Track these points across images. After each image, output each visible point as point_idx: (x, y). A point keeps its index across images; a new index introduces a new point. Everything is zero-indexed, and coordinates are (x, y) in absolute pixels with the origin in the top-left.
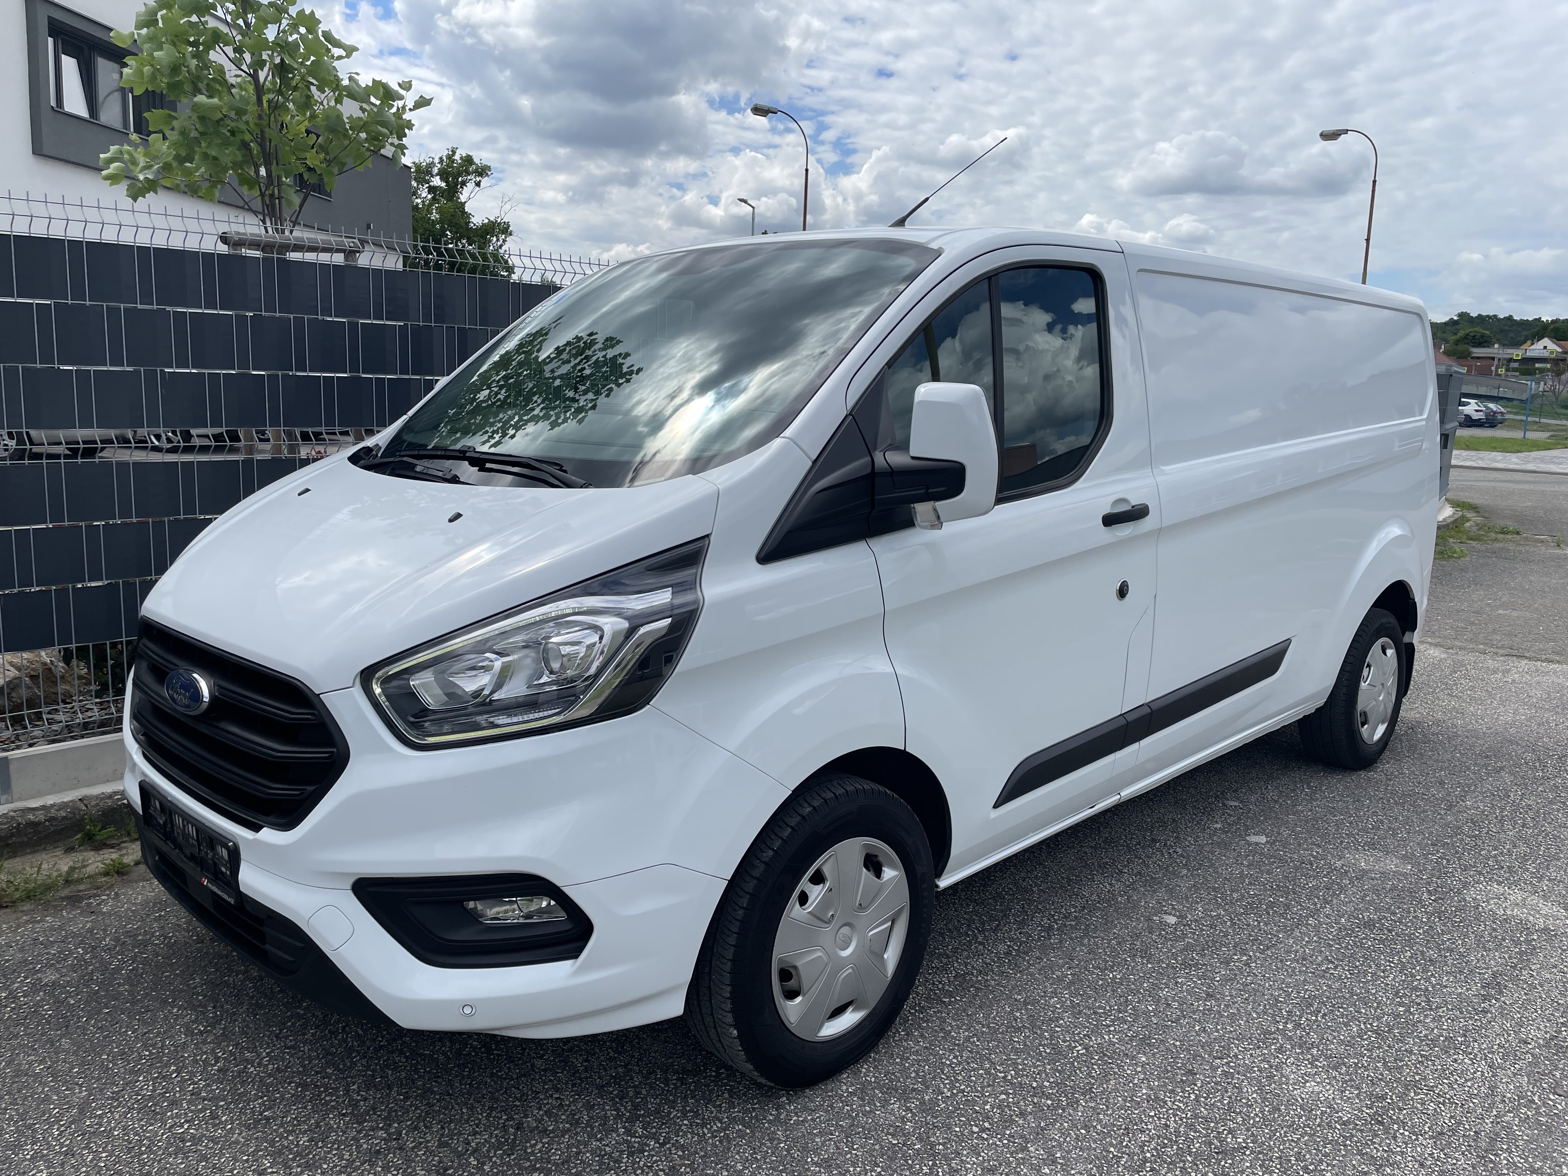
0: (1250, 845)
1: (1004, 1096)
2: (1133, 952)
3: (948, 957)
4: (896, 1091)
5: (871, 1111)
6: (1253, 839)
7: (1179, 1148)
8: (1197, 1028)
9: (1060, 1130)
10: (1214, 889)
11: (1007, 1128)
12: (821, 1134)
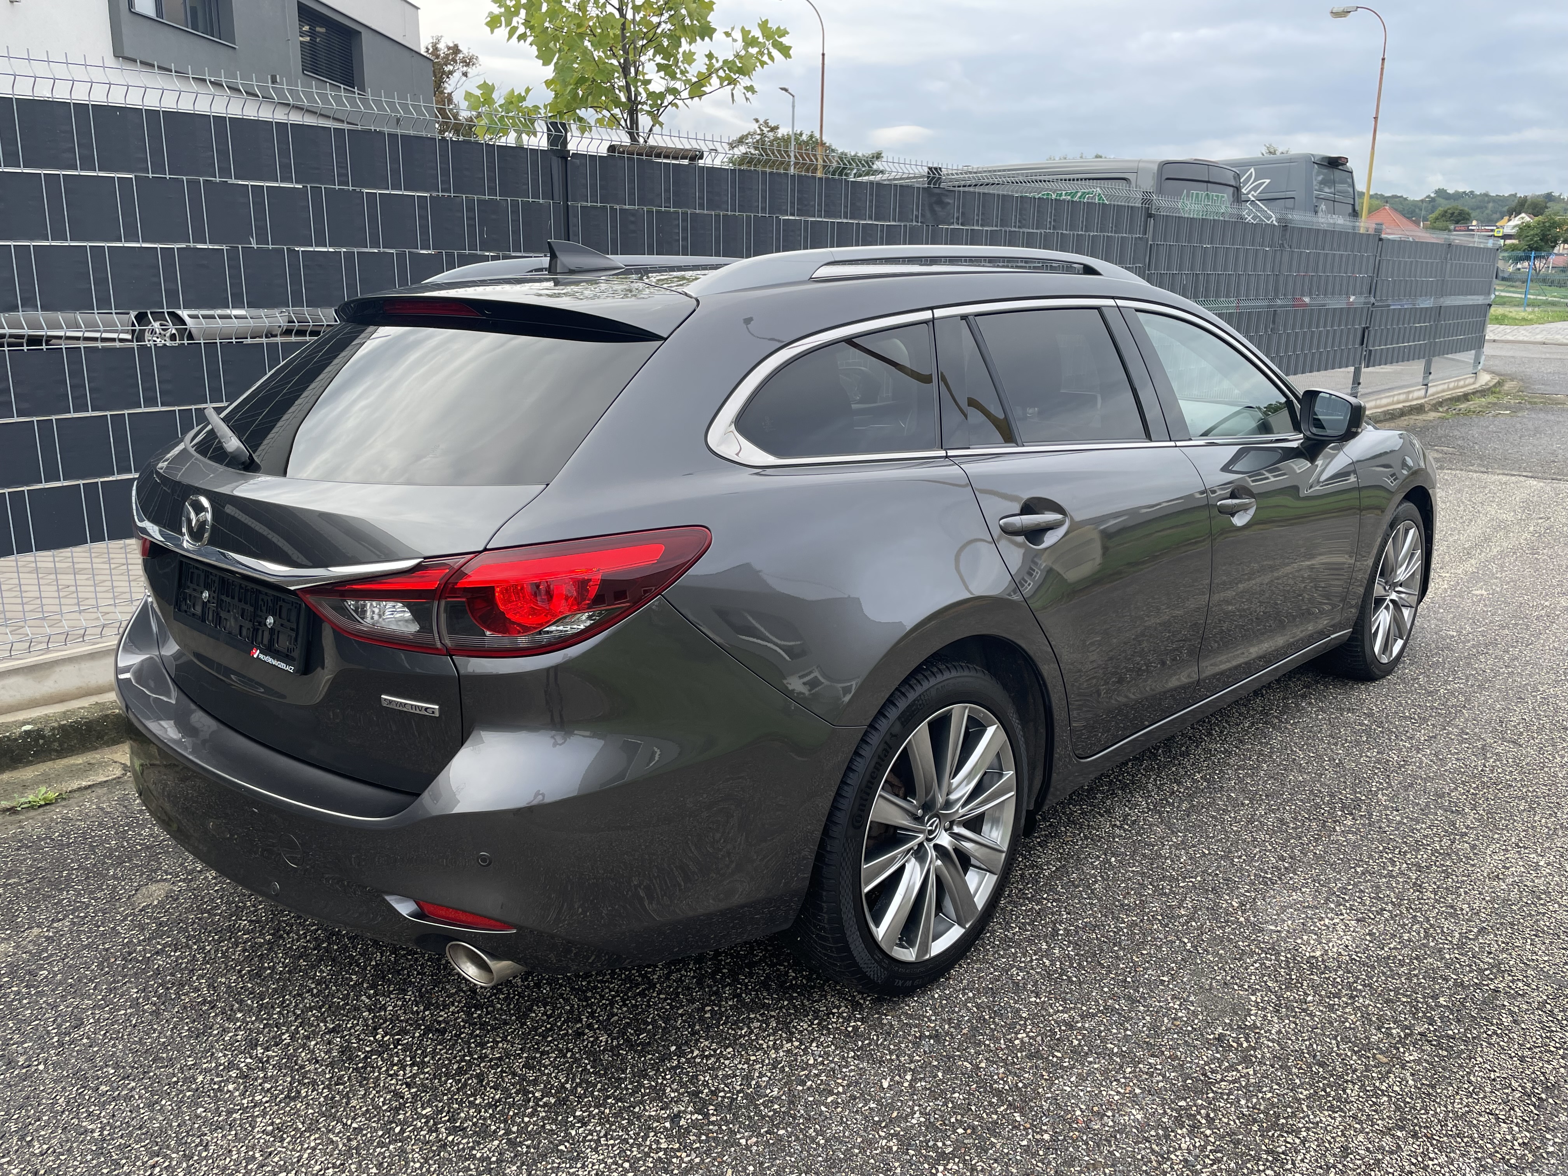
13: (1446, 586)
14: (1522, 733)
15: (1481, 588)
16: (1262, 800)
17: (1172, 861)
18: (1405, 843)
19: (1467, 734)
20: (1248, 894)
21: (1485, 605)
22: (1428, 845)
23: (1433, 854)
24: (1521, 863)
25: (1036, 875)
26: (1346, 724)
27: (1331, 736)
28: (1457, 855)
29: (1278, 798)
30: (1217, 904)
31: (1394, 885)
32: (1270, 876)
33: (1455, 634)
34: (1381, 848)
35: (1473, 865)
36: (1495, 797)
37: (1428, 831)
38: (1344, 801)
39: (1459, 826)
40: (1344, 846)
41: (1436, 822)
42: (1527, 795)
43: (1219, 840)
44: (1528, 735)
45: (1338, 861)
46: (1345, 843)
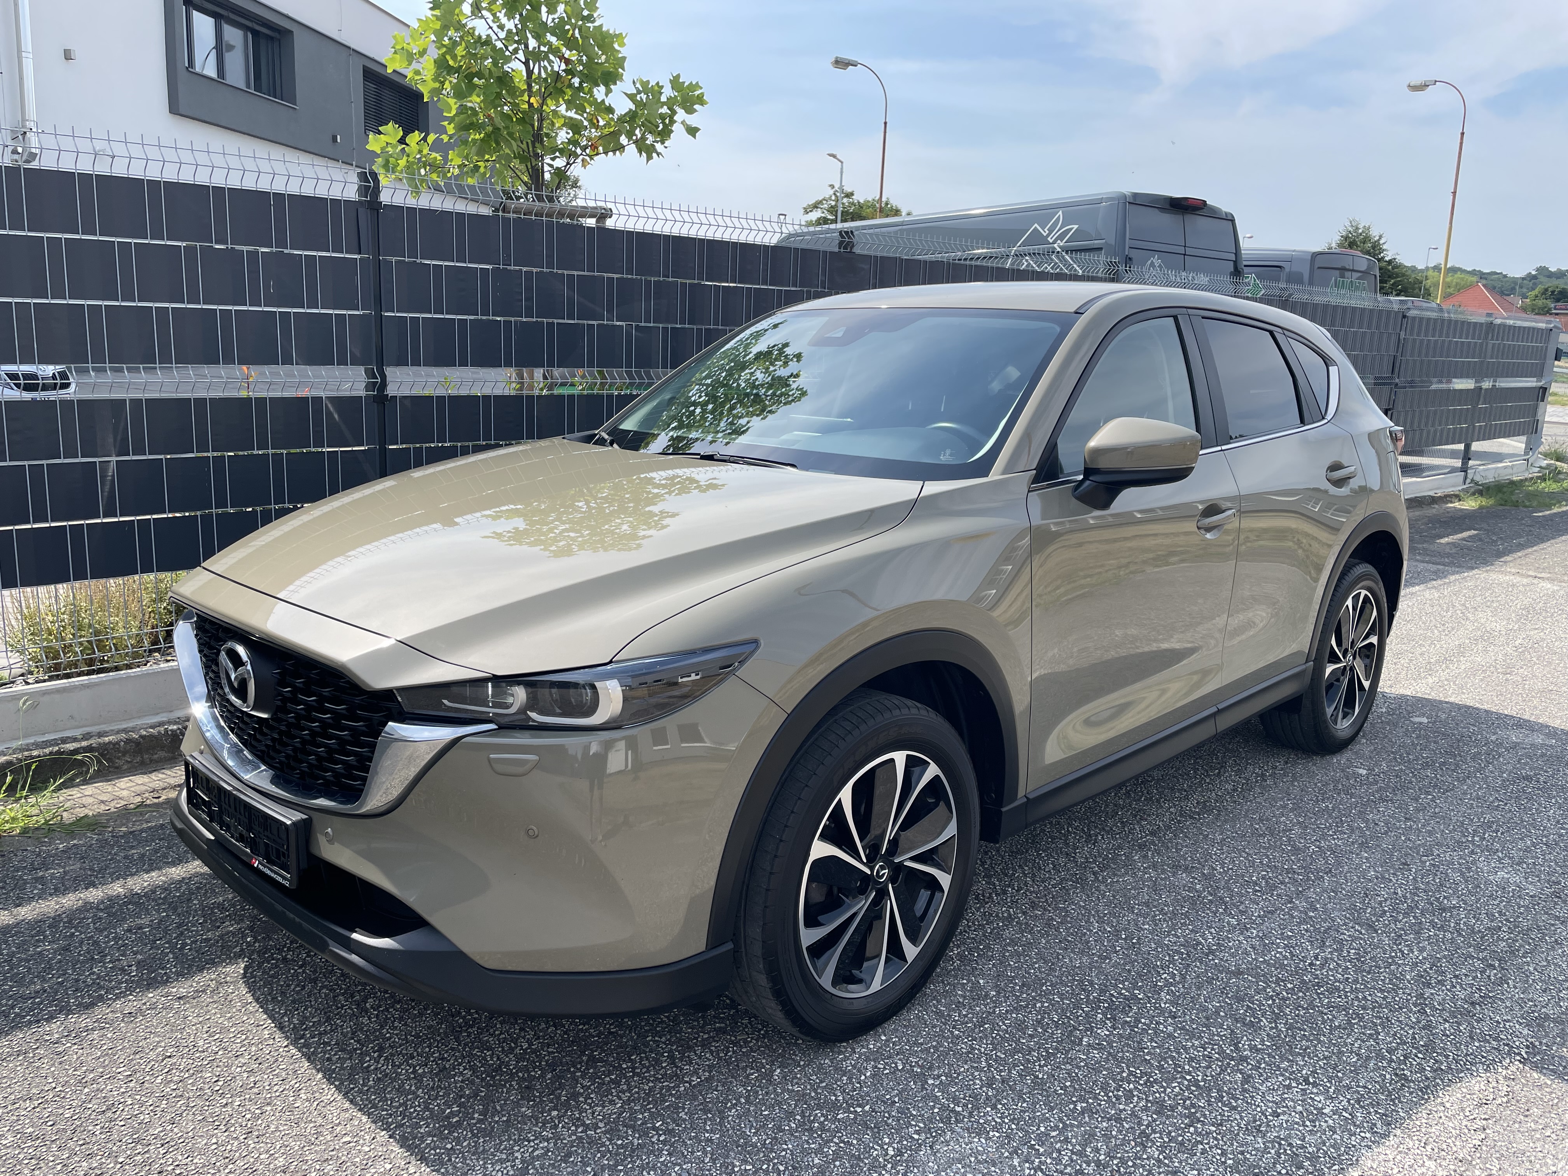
0: (1414, 723)
1: (1264, 873)
2: (1337, 791)
3: (1185, 791)
4: (1180, 867)
5: (1166, 878)
6: (1417, 720)
7: (1408, 906)
8: (1403, 838)
9: (1315, 893)
10: (1392, 753)
11: (1273, 890)
12: (1133, 888)
13: (1384, 710)
14: (1385, 912)
15: (1423, 715)
16: (1014, 990)
17: (850, 1079)
20: (916, 1137)
21: (1418, 737)
22: (1189, 1073)
23: (1188, 1088)
24: (1299, 1108)
25: (669, 1089)
26: (1172, 888)
27: (1146, 903)
28: (1220, 1090)
30: (868, 1149)
31: (1114, 1133)
32: (960, 1109)
33: (1364, 772)
34: (1125, 1075)
35: (1235, 1108)
36: (1309, 1005)
37: (1198, 1052)
38: (1114, 999)
39: (1243, 1045)
40: (1079, 1068)
41: (1216, 1038)
42: (1352, 1004)
43: (927, 1050)
44: (1391, 916)
45: (1060, 1091)
46: (1082, 1064)
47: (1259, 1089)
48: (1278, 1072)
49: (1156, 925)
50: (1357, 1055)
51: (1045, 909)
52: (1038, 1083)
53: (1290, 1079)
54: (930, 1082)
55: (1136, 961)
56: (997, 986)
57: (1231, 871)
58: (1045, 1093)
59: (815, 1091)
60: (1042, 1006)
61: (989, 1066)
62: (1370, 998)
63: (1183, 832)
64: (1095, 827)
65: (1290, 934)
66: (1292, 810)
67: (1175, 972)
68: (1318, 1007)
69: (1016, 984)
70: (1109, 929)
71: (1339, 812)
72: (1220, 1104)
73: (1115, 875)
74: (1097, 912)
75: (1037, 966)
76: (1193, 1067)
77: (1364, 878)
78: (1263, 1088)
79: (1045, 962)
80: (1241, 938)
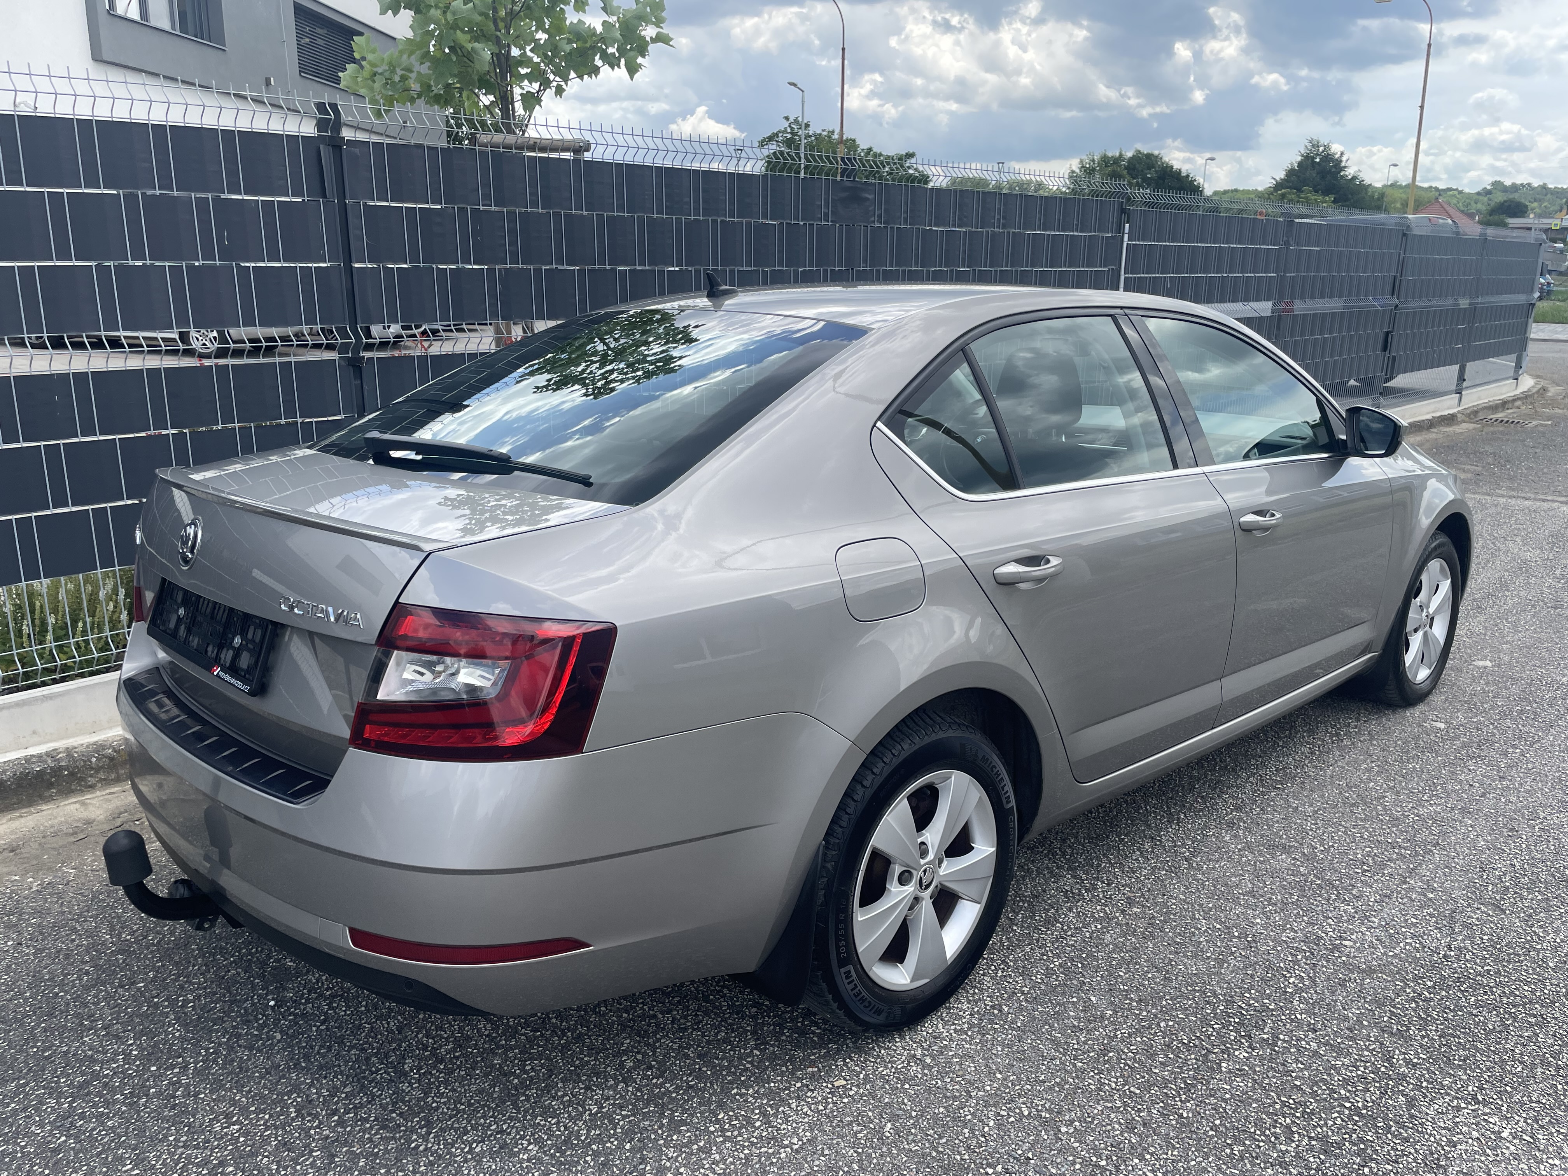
0: (1479, 668)
1: (1368, 849)
2: (1421, 749)
3: (1260, 757)
4: (1277, 847)
5: (1264, 861)
6: (1481, 663)
7: (1529, 879)
8: (1503, 800)
9: (1428, 870)
10: (1466, 702)
11: (1383, 869)
12: (1233, 875)
14: (1507, 888)
15: (1485, 658)
16: (1130, 1009)
17: (972, 1131)
18: (1314, 1094)
19: (1434, 890)
21: (1487, 684)
22: (1347, 1099)
23: (1350, 1117)
26: (1275, 873)
27: (1251, 893)
28: (1386, 1119)
29: (1154, 1006)
32: (1103, 1163)
33: (1442, 726)
34: (1277, 1106)
35: (1406, 1140)
36: (1456, 1006)
37: (1351, 1072)
38: (1244, 1012)
39: (1398, 1060)
40: (1225, 1101)
41: (1366, 1053)
42: (1501, 1001)
43: (1050, 1088)
44: (1516, 893)
45: (1211, 1133)
46: (1228, 1096)
47: (1427, 1114)
48: (1442, 1091)
49: (1268, 918)
50: (1521, 1062)
51: (1143, 906)
52: (1184, 1124)
53: (1457, 1098)
54: (1064, 1129)
55: (1256, 963)
56: (1112, 1003)
57: (1332, 849)
58: (1194, 1136)
59: (935, 1149)
60: (1167, 1025)
61: (1126, 1105)
62: (1517, 993)
63: (1269, 805)
64: (1175, 804)
65: (1414, 921)
66: (1379, 773)
67: (1302, 974)
68: (1466, 1007)
69: (1131, 999)
70: (1218, 926)
71: (1429, 773)
72: (1389, 1135)
73: (1210, 860)
74: (1201, 905)
75: (1150, 975)
76: (1349, 1091)
77: (1475, 849)
78: (1431, 1112)
79: (1159, 970)
80: (1364, 929)
